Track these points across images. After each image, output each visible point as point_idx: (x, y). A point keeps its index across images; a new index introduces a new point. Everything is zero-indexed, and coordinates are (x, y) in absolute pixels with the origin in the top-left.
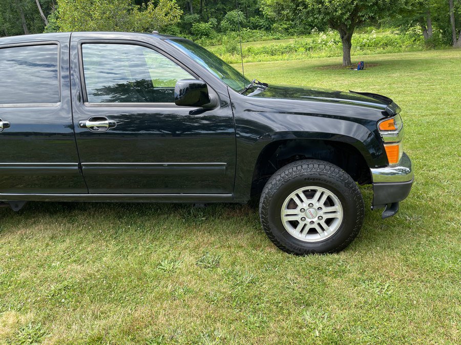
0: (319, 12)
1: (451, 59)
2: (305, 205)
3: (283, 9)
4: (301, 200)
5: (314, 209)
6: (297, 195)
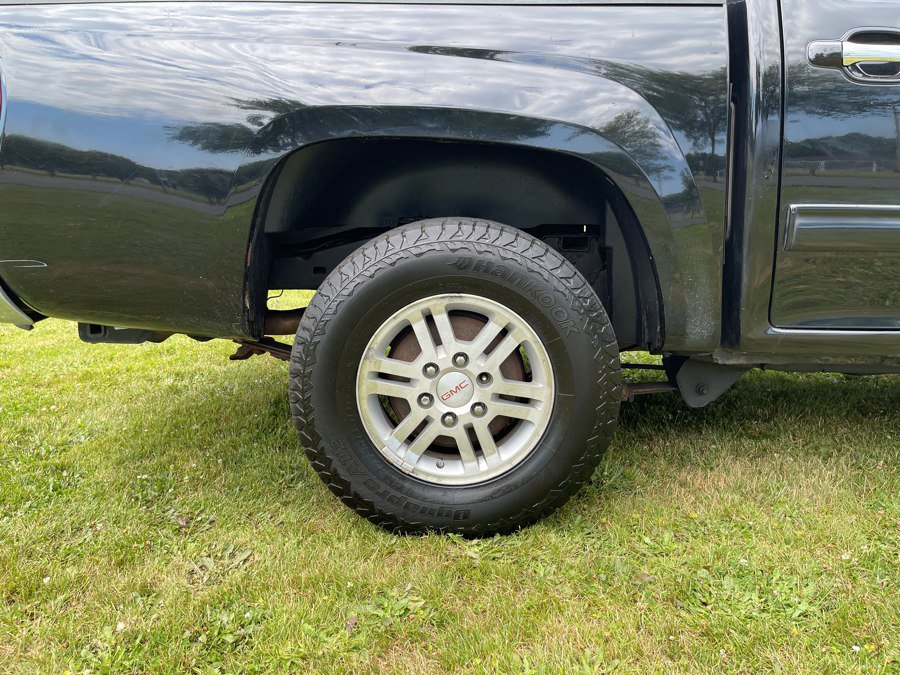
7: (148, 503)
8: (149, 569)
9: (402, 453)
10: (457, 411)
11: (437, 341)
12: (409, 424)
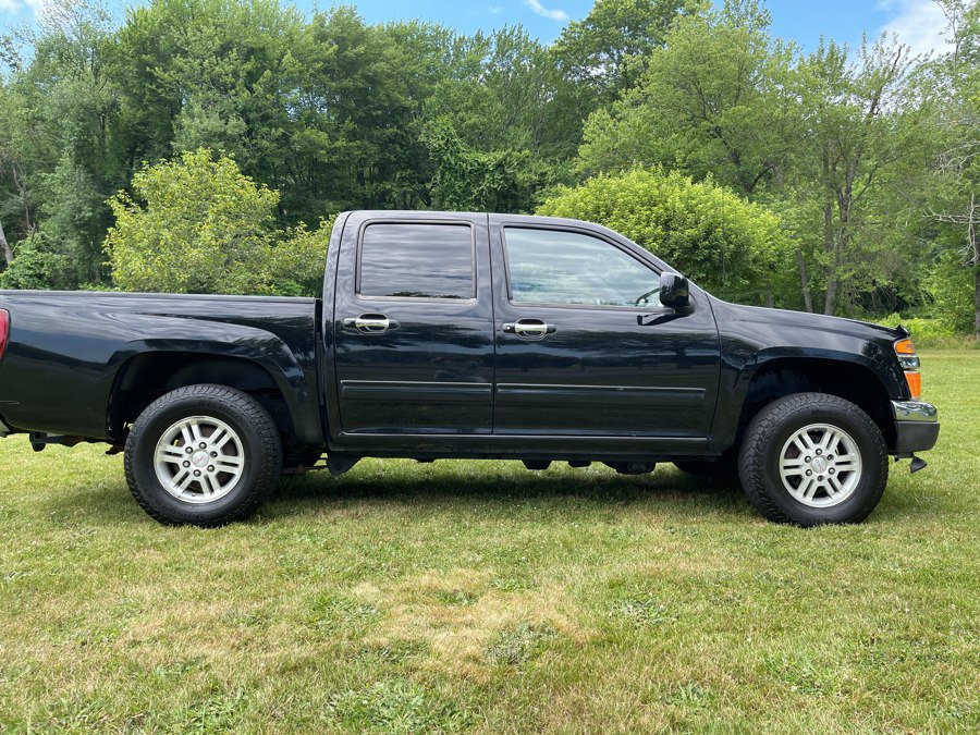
2: (811, 452)
4: (806, 446)
5: (823, 457)
6: (800, 437)
7: (55, 521)
8: (50, 535)
9: (174, 489)
10: (201, 470)
11: (193, 438)
12: (179, 475)
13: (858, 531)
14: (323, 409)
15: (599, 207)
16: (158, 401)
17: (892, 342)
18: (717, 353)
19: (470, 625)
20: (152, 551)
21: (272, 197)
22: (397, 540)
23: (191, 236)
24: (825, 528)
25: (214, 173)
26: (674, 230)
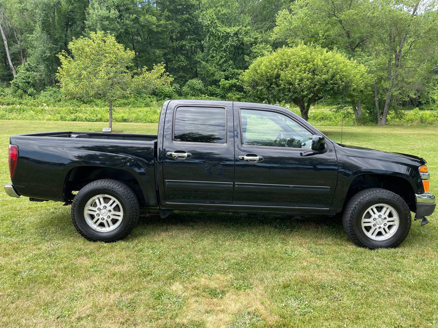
0: (289, 91)
1: (382, 134)
2: (376, 216)
3: (257, 85)
4: (374, 213)
5: (382, 219)
6: (372, 209)
7: (42, 236)
8: (40, 246)
9: (93, 225)
10: (104, 217)
11: (101, 204)
12: (95, 220)
13: (395, 253)
14: (157, 192)
15: (282, 63)
16: (85, 187)
17: (418, 167)
18: (336, 168)
19: (222, 311)
20: (85, 258)
21: (131, 54)
22: (190, 253)
23: (95, 74)
24: (380, 250)
25: (105, 42)
26: (317, 75)
